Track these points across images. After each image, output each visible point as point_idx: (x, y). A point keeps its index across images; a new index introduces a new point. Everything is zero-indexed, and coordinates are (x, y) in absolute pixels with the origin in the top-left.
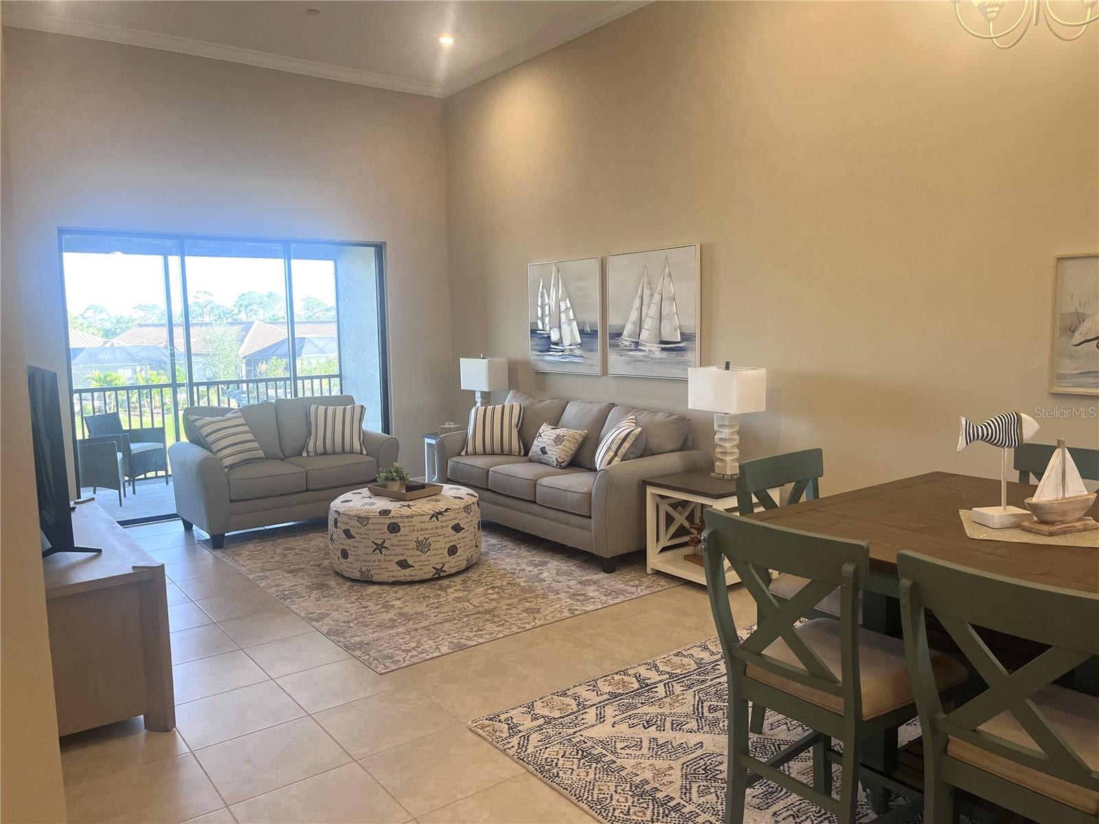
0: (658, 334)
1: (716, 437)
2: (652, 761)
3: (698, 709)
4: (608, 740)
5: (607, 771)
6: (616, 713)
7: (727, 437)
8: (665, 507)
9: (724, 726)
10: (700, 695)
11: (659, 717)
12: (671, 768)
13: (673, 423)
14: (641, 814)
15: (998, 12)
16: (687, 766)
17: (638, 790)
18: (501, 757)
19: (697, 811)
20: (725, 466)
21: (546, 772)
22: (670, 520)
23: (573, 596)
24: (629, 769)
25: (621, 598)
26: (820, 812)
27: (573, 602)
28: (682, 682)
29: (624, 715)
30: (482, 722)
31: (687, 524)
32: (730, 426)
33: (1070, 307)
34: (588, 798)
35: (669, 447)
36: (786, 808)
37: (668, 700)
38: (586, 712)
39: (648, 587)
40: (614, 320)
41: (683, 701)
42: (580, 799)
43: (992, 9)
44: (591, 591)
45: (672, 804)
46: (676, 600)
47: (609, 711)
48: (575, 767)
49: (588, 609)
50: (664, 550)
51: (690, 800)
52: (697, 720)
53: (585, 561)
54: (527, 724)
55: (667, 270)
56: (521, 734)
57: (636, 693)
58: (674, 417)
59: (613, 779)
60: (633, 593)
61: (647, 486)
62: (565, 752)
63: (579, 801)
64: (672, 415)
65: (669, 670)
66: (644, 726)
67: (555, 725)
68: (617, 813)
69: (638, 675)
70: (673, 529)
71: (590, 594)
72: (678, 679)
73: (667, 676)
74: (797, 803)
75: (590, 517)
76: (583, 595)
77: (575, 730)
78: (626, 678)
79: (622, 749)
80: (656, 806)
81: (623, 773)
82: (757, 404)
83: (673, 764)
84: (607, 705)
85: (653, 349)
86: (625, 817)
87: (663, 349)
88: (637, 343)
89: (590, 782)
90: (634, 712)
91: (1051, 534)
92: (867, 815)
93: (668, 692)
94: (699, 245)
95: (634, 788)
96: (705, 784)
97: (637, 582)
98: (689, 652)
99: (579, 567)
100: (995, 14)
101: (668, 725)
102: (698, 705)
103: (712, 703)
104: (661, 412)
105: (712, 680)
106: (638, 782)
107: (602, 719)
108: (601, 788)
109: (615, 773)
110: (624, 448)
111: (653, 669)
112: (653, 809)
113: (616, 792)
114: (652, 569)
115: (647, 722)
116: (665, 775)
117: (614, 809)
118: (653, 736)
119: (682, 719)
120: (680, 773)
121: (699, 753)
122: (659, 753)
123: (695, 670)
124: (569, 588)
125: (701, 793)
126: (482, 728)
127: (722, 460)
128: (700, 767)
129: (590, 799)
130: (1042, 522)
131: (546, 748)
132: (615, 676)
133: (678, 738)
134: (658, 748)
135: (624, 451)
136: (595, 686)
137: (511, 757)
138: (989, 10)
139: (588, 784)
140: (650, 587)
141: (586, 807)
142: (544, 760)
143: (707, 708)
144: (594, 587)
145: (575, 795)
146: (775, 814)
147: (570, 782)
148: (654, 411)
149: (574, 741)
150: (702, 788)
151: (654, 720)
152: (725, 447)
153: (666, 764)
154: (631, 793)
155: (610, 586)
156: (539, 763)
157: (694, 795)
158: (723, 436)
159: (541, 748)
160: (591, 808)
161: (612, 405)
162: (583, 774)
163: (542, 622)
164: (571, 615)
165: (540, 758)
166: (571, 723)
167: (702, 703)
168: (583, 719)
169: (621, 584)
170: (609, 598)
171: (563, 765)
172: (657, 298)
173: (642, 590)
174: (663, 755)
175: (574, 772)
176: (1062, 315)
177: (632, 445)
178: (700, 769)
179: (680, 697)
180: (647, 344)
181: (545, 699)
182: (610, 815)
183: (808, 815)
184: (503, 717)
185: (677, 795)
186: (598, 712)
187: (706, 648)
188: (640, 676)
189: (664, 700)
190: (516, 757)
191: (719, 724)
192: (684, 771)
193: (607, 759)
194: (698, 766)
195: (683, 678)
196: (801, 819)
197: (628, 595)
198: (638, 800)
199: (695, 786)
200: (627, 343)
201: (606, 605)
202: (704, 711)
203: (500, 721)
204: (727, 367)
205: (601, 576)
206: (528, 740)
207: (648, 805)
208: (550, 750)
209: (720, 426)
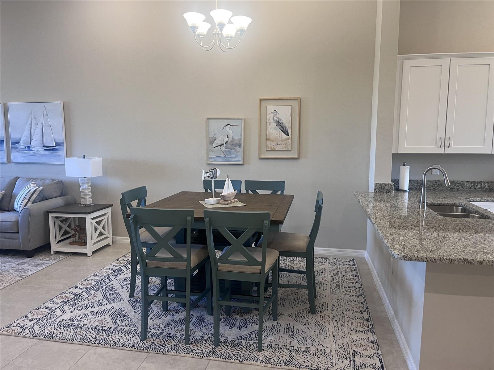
0: (42, 142)
1: (80, 188)
2: (96, 319)
3: (105, 297)
4: (72, 318)
5: (78, 328)
6: (70, 308)
7: (87, 188)
8: (58, 222)
9: (119, 299)
10: (103, 292)
11: (90, 304)
12: (105, 318)
13: (55, 184)
14: (102, 336)
15: (203, 38)
16: (111, 316)
17: (96, 329)
18: (23, 339)
19: (123, 327)
20: (86, 201)
21: (50, 337)
22: (60, 228)
23: (17, 270)
24: (88, 324)
25: (44, 266)
26: (165, 313)
27: (19, 273)
28: (93, 289)
29: (74, 308)
30: (4, 329)
31: (68, 229)
32: (87, 183)
33: (211, 135)
34: (76, 339)
35: (55, 195)
36: (154, 316)
37: (90, 297)
38: (55, 312)
39: (54, 259)
40: (14, 136)
41: (97, 295)
42: (72, 340)
43: (202, 36)
44: (26, 266)
45: (112, 329)
46: (71, 262)
47: (66, 308)
48: (63, 331)
49: (29, 274)
50: (59, 242)
51: (119, 325)
52: (107, 300)
53: (14, 255)
54: (28, 324)
55: (45, 112)
56: (28, 328)
57: (74, 299)
58: (56, 181)
59: (83, 330)
60: (49, 263)
61: (49, 214)
62: (55, 328)
63: (73, 341)
64: (54, 180)
65: (85, 287)
66: (85, 309)
67: (43, 320)
68: (91, 339)
69: (71, 292)
70: (62, 232)
71: (26, 268)
72: (91, 289)
73: (85, 289)
74: (157, 313)
75: (18, 233)
76: (23, 269)
77: (54, 319)
78: (66, 295)
79: (80, 319)
80: (106, 332)
81: (86, 326)
82: (99, 173)
83: (105, 317)
84: (63, 306)
85: (39, 149)
86: (96, 339)
87: (45, 150)
88: (29, 147)
89: (73, 334)
90: (78, 305)
91: (228, 204)
92: (180, 309)
93: (89, 294)
94: (62, 102)
95: (94, 330)
96: (122, 319)
97: (48, 259)
98: (90, 278)
99: (13, 258)
100: (202, 38)
101: (95, 305)
102: (104, 295)
103: (110, 293)
104: (48, 179)
105: (105, 285)
106: (94, 327)
107: (65, 312)
108: (79, 334)
109: (83, 327)
110: (33, 197)
111: (77, 288)
112: (106, 333)
113: (87, 333)
114: (54, 252)
115: (86, 307)
116: (104, 321)
117: (90, 339)
118: (91, 311)
119: (100, 302)
120: (110, 319)
121: (113, 310)
122: (97, 315)
123: (96, 284)
124: (13, 267)
125: (121, 322)
126: (6, 331)
127: (84, 198)
128: (117, 314)
129: (77, 339)
130: (225, 201)
131: (45, 329)
132: (61, 295)
133: (102, 308)
134: (96, 314)
135: (34, 199)
136: (53, 301)
137: (29, 338)
138: (200, 36)
139: (73, 335)
140: (56, 259)
141: (77, 342)
142: (47, 334)
143: (109, 295)
144: (26, 265)
145: (70, 340)
146: (151, 318)
147: (64, 337)
148: (44, 180)
149: (57, 323)
150: (121, 320)
151: (89, 305)
152: (86, 192)
153: (103, 318)
154: (94, 331)
155: (35, 263)
156: (45, 335)
157: (119, 323)
158: (84, 188)
159: (42, 330)
160: (79, 342)
161: (18, 178)
162: (68, 333)
163: (7, 284)
164: (21, 278)
165: (44, 333)
166: (50, 317)
167: (106, 294)
168: (55, 314)
169: (40, 261)
170: (37, 267)
171: (57, 332)
172: (40, 126)
173: (52, 261)
174: (99, 315)
175: (64, 333)
176: (209, 138)
177: (38, 195)
178: (117, 315)
179: (95, 295)
180: (36, 147)
181: (31, 313)
182: (89, 341)
183: (162, 315)
184: (14, 325)
185: (113, 326)
186: (61, 310)
187: (96, 275)
188: (72, 292)
189: (89, 297)
190: (31, 337)
191: (116, 299)
192: (111, 317)
193: (76, 324)
194: (115, 314)
195: (92, 288)
196: (161, 317)
197: (47, 264)
198: (98, 332)
199: (118, 321)
200: (23, 147)
201: (38, 271)
202: (108, 296)
203: (14, 326)
204: (84, 157)
205: (27, 260)
206: (34, 329)
207: (103, 332)
208: (47, 329)
209: (83, 183)
